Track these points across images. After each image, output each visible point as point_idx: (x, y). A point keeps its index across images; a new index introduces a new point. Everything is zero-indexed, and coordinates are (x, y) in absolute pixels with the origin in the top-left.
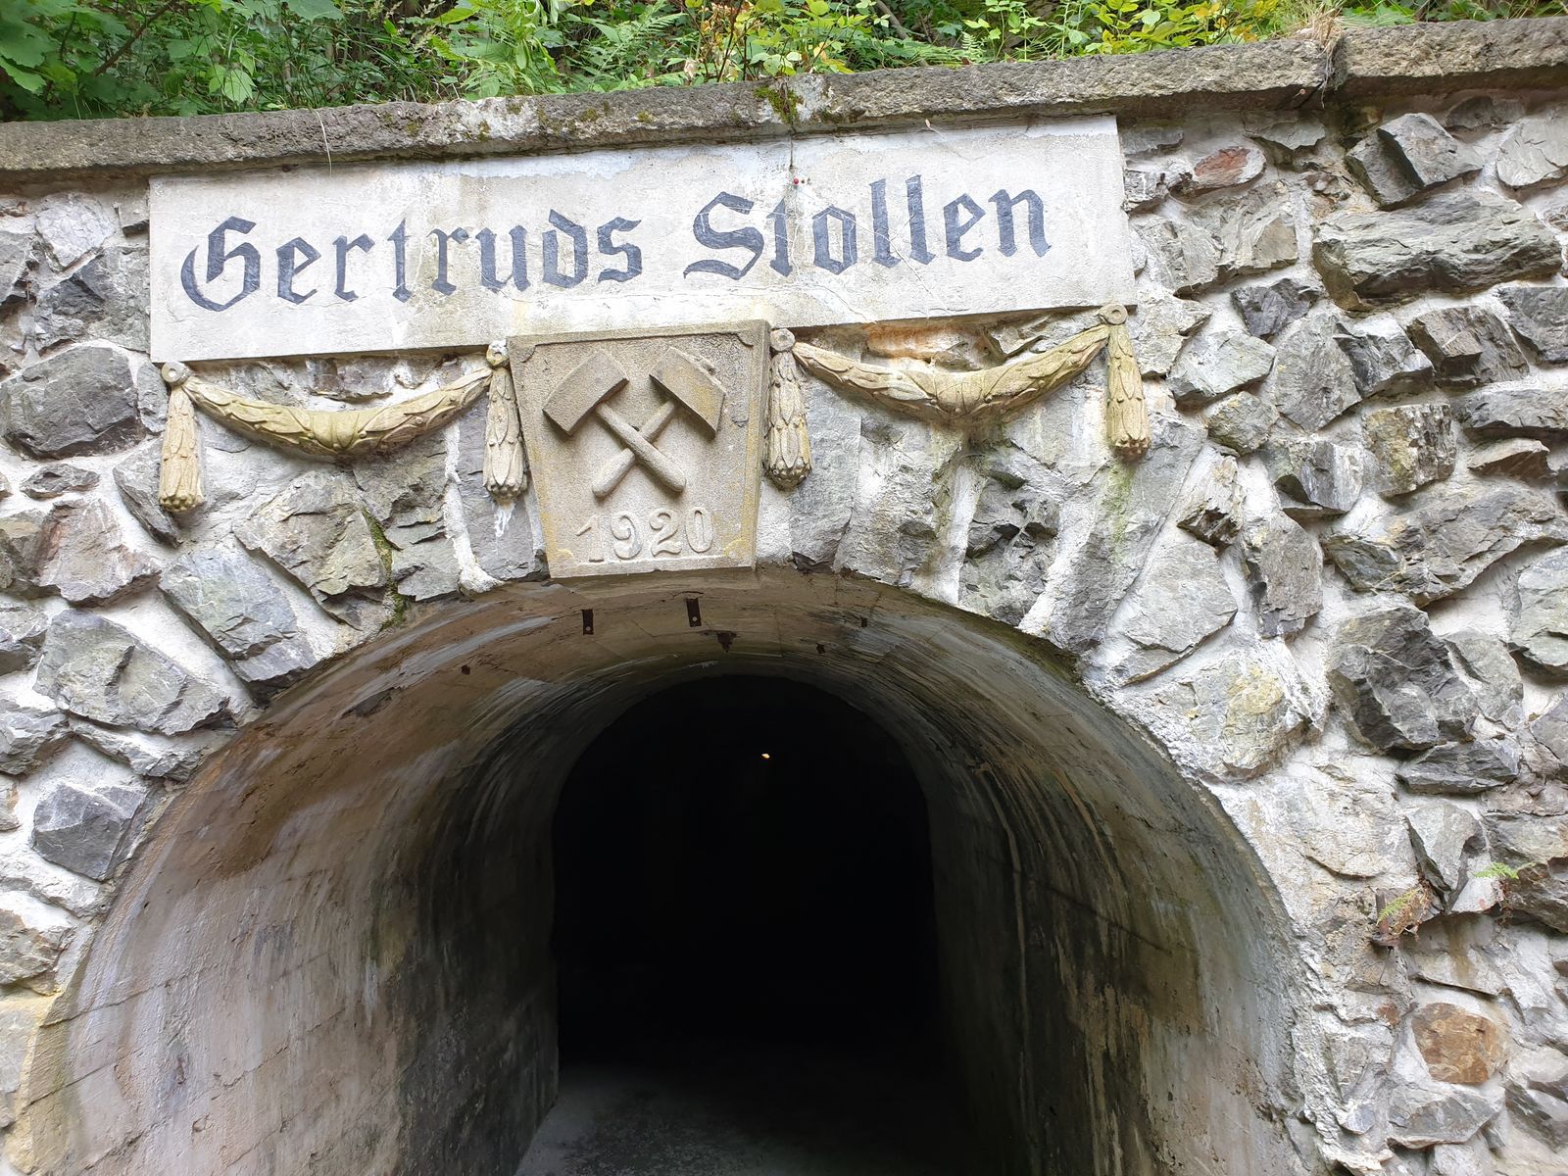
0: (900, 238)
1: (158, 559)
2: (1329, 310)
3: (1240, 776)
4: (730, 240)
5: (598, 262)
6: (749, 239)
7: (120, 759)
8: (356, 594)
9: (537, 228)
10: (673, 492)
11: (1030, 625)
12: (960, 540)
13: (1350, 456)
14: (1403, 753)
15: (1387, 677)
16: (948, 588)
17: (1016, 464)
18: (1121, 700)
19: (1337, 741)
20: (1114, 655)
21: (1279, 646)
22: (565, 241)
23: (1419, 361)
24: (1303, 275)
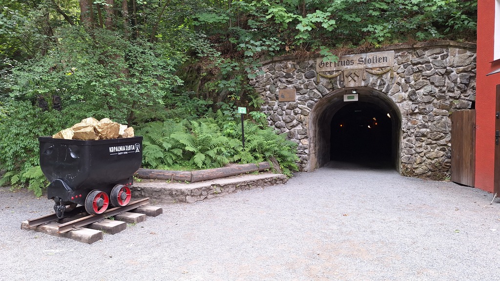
0: (375, 61)
1: (316, 86)
2: (411, 66)
3: (399, 103)
4: (361, 61)
5: (350, 63)
6: (363, 61)
7: (314, 100)
8: (331, 89)
9: (346, 61)
10: (355, 81)
11: (383, 91)
12: (378, 85)
13: (412, 77)
14: (413, 101)
15: (411, 95)
16: (377, 88)
17: (383, 79)
18: (390, 97)
19: (408, 100)
20: (389, 93)
21: (404, 93)
22: (348, 62)
23: (418, 70)
24: (409, 63)
